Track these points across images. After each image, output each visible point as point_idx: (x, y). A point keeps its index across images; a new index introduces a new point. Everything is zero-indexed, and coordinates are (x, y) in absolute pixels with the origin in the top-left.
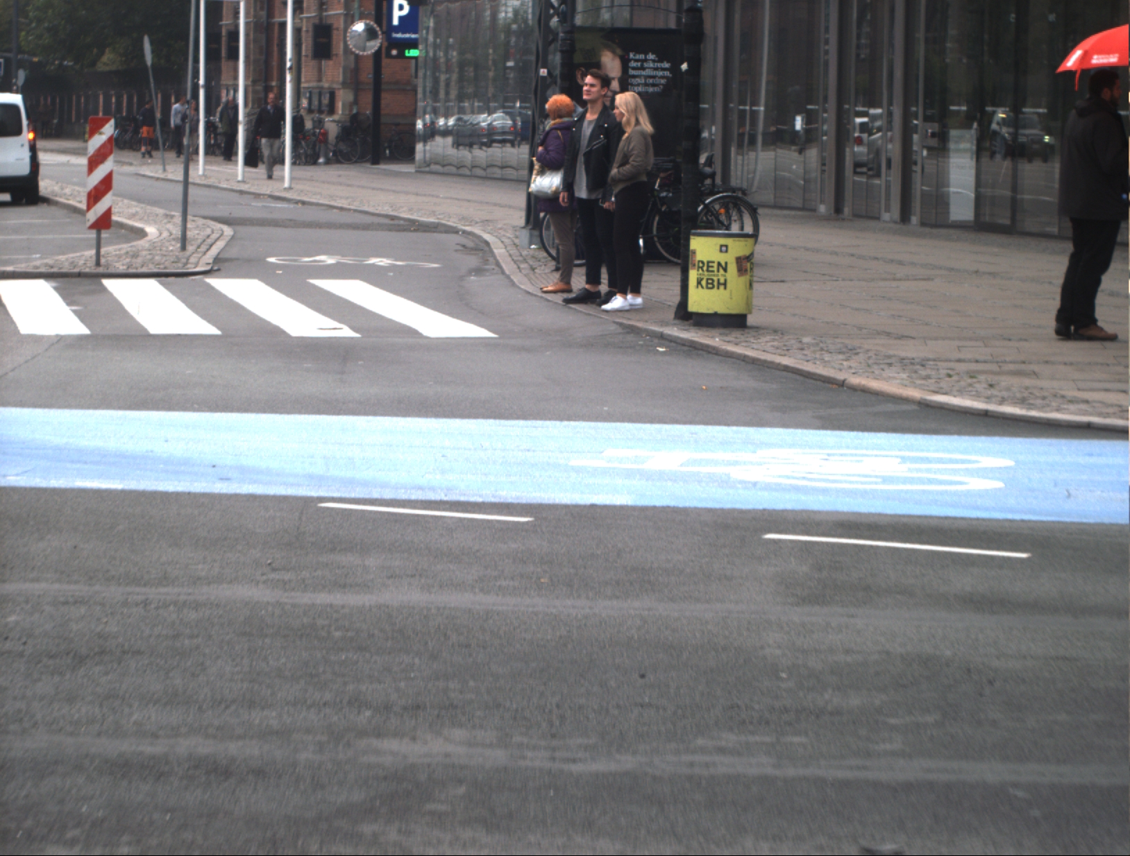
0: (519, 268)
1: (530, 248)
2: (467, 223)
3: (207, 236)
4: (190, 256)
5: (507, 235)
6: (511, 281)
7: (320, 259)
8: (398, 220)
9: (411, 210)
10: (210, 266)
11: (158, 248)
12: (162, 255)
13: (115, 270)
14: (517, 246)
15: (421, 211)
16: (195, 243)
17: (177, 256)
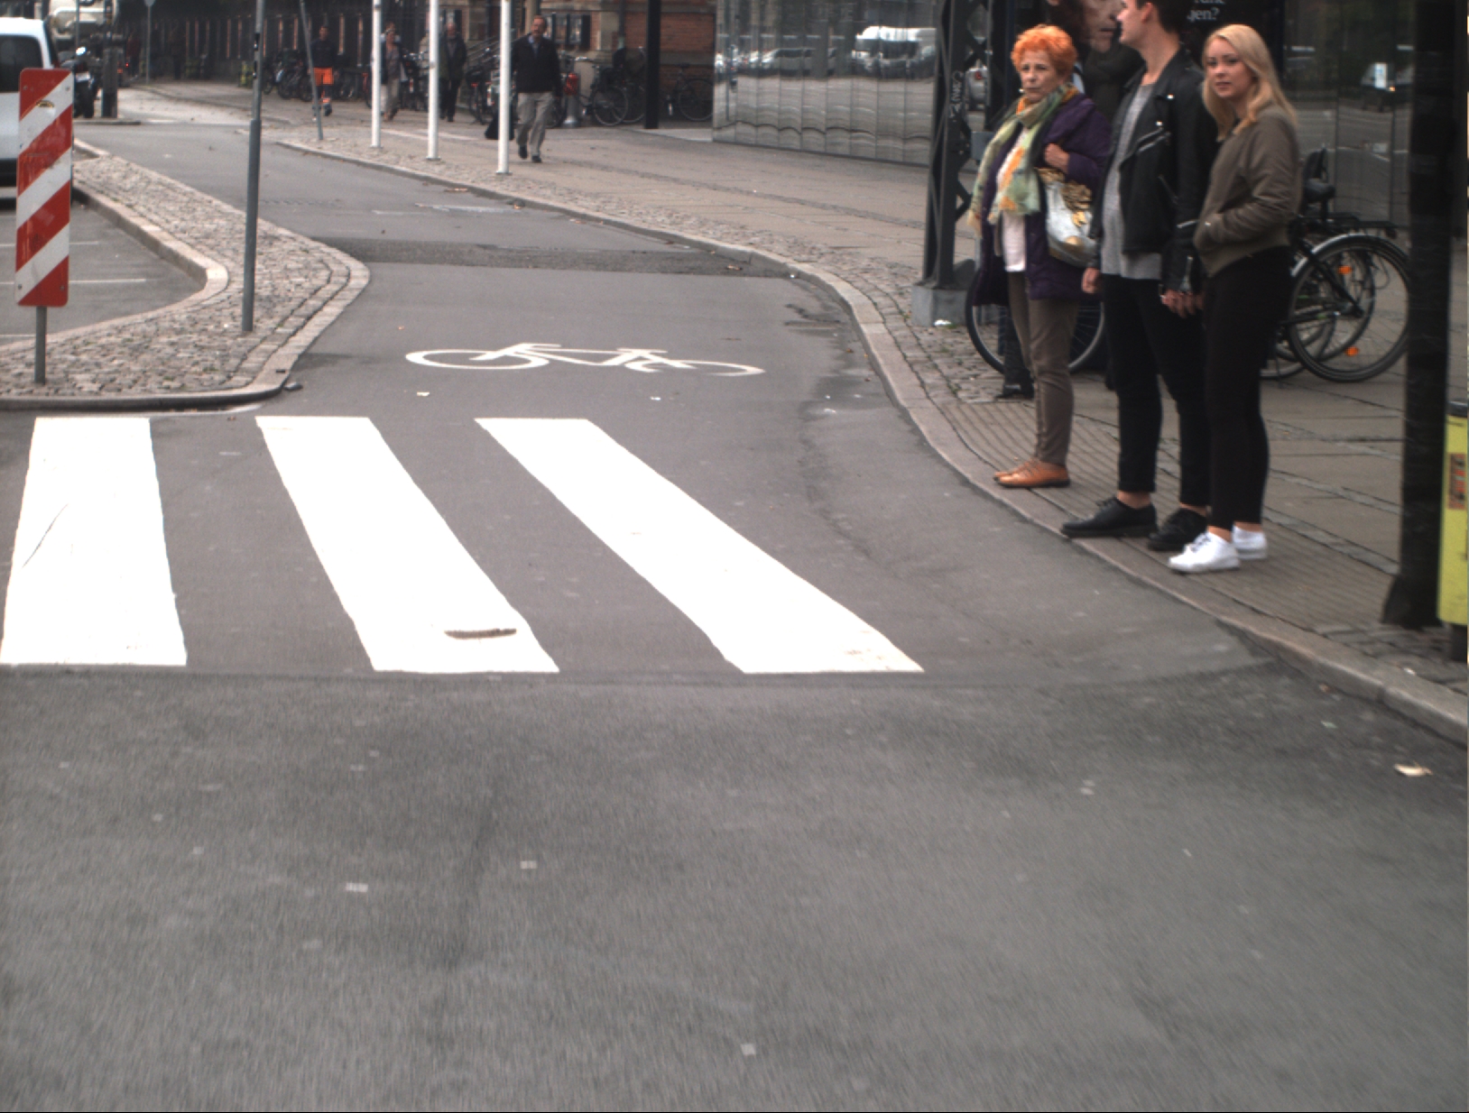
0: (923, 385)
1: (934, 326)
2: (804, 257)
3: (313, 291)
4: (254, 348)
5: (882, 286)
6: (915, 430)
7: (517, 353)
8: (680, 243)
9: (703, 223)
10: (283, 377)
11: (199, 327)
12: (196, 346)
13: (73, 394)
14: (906, 318)
15: (721, 226)
16: (280, 310)
17: (224, 350)
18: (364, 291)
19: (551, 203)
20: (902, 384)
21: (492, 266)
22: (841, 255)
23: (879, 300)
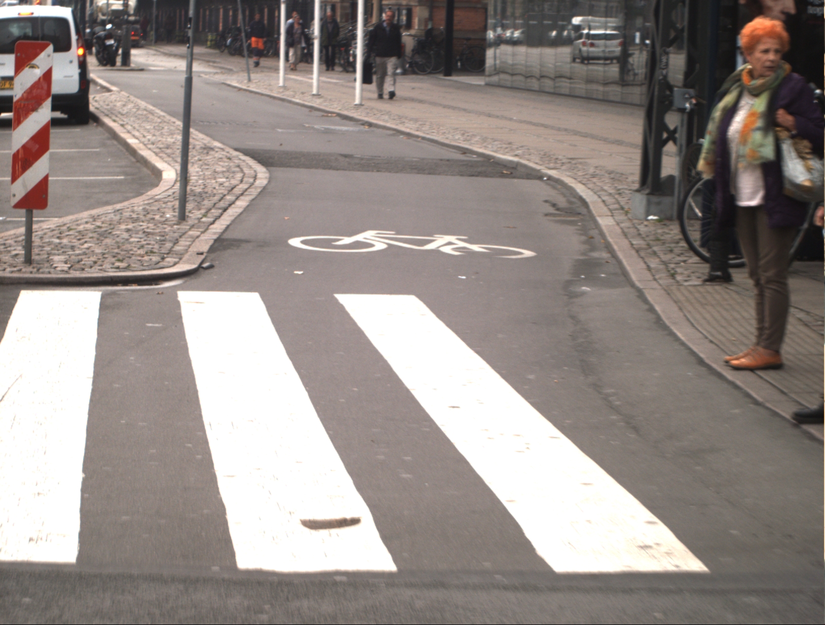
1: (648, 220)
2: (552, 165)
3: (230, 189)
4: (184, 234)
5: (606, 188)
6: (652, 310)
7: (365, 238)
8: (470, 153)
9: (484, 140)
10: (203, 257)
11: (150, 216)
12: (144, 232)
13: (49, 273)
14: (627, 213)
15: (496, 143)
16: (207, 203)
17: (163, 236)
18: (264, 188)
19: (388, 125)
20: (634, 268)
21: (350, 170)
22: (576, 164)
23: (605, 198)
